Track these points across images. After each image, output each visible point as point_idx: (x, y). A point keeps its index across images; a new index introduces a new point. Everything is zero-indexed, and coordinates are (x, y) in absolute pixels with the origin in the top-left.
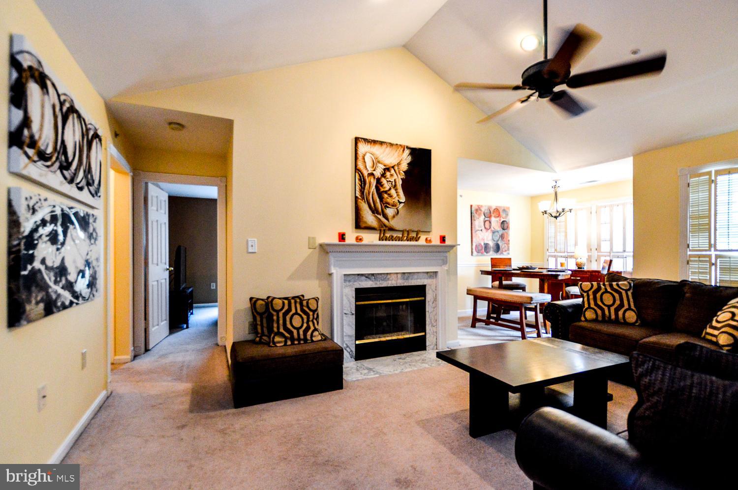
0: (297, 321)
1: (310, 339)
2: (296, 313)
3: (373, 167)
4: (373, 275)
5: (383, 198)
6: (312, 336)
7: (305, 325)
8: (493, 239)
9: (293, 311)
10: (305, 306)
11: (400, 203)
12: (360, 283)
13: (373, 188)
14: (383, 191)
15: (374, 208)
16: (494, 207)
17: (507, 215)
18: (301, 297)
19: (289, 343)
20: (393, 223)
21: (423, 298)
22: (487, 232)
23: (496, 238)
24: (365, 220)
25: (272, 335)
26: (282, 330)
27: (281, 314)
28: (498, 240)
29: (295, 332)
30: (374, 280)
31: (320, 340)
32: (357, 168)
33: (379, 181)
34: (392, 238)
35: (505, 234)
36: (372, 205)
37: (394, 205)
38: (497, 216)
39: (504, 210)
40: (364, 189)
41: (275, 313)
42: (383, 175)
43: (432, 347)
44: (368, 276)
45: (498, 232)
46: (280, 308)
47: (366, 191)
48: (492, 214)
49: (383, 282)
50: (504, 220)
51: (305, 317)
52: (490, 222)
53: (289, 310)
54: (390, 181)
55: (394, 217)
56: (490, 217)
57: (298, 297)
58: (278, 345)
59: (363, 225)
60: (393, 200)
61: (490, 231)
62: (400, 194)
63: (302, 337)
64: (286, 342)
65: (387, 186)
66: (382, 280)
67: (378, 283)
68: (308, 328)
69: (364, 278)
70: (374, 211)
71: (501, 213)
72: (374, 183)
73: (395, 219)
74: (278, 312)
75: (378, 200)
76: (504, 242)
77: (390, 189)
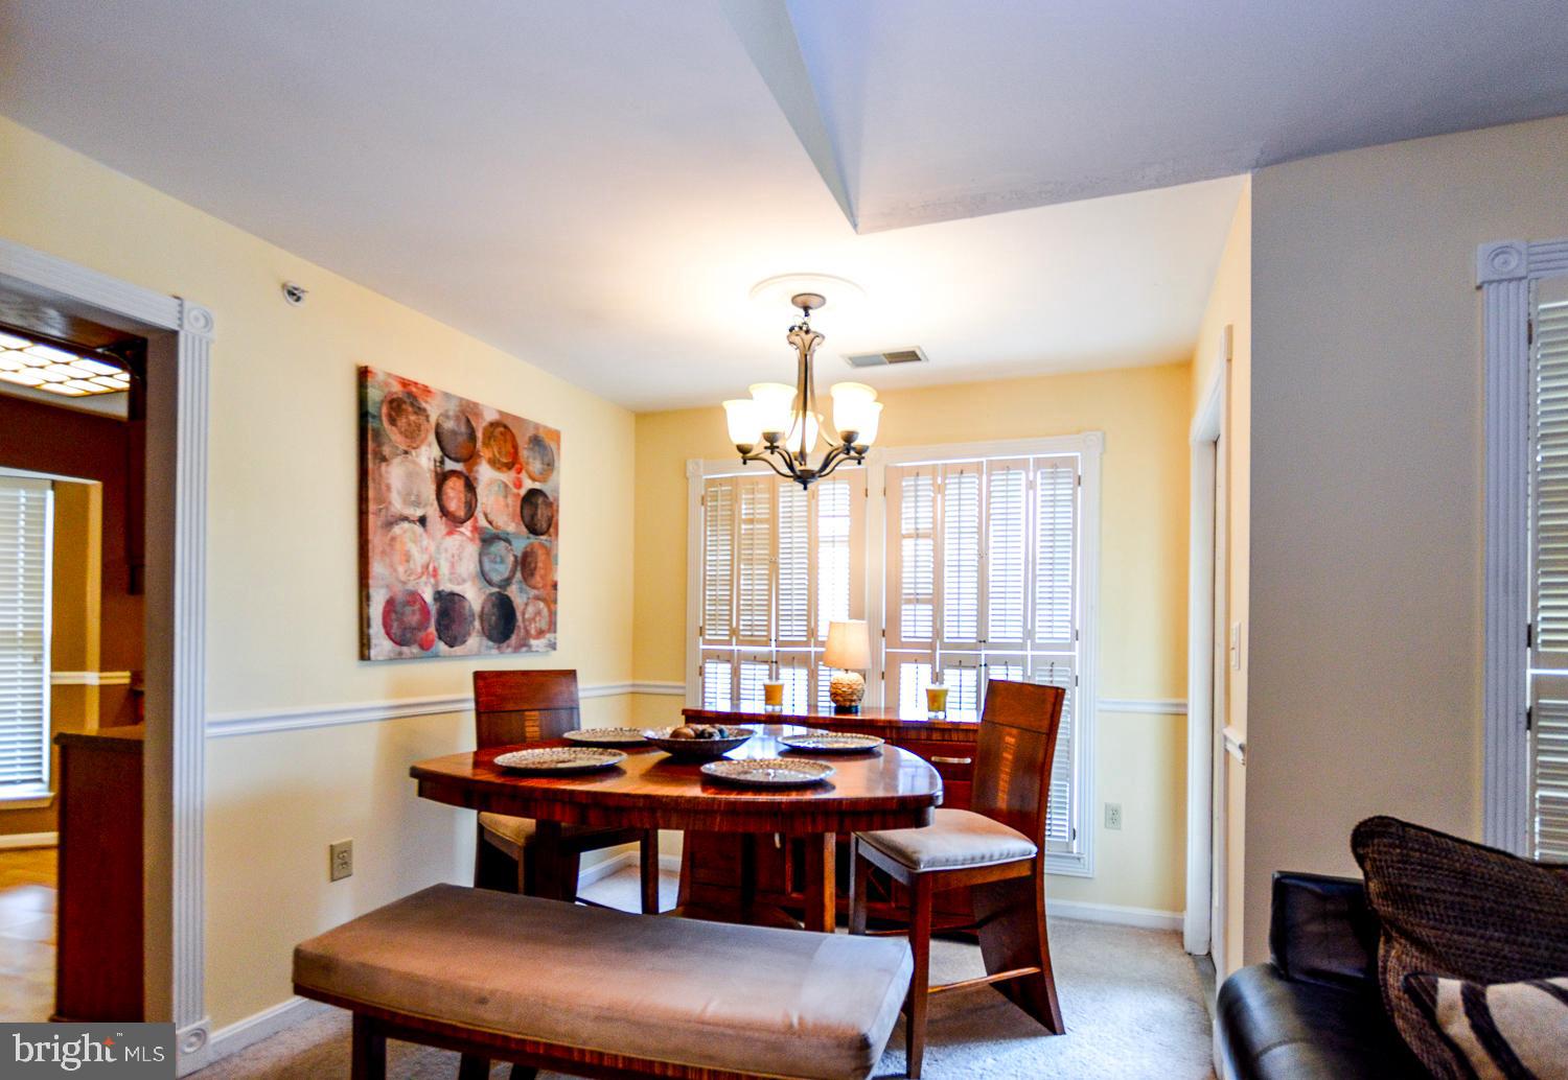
8: (483, 575)
16: (490, 416)
17: (550, 466)
22: (450, 533)
23: (500, 572)
28: (508, 581)
35: (540, 553)
38: (504, 460)
39: (536, 441)
45: (507, 541)
48: (479, 444)
50: (537, 486)
52: (470, 487)
56: (470, 458)
61: (466, 528)
71: (524, 453)
76: (533, 592)
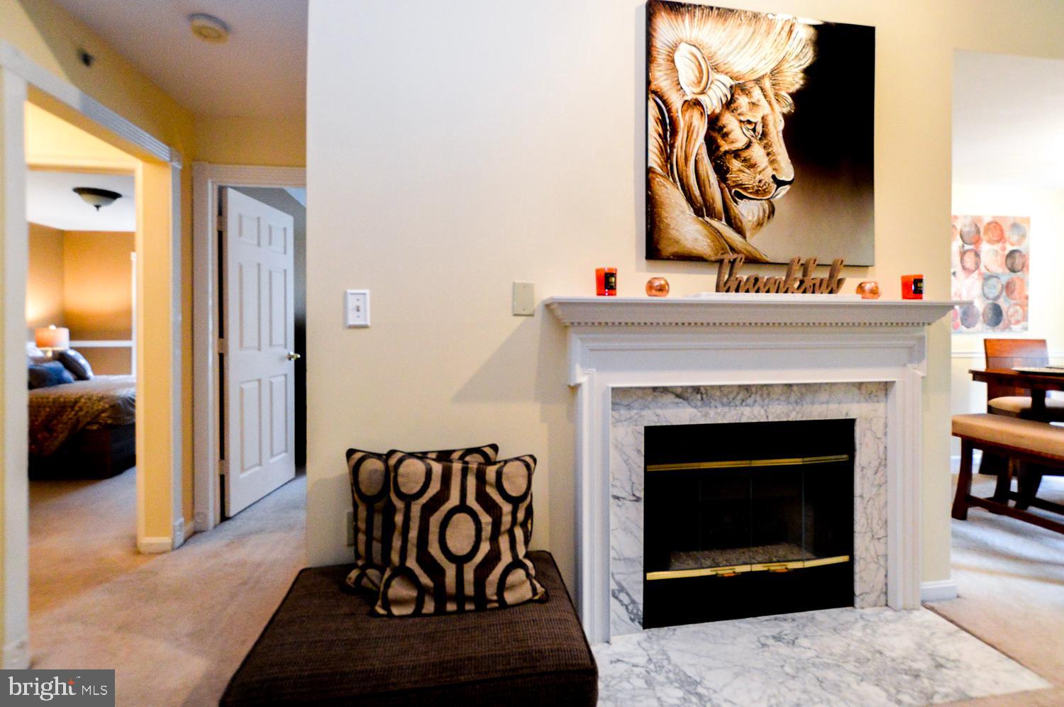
0: (461, 536)
1: (495, 598)
2: (463, 507)
3: (700, 82)
4: (697, 389)
5: (728, 170)
6: (502, 586)
7: (485, 548)
8: (985, 296)
9: (454, 500)
10: (491, 485)
11: (780, 183)
12: (659, 411)
13: (699, 143)
14: (726, 152)
15: (700, 199)
16: (987, 219)
17: (1023, 236)
18: (489, 451)
19: (429, 607)
20: (759, 242)
21: (845, 457)
22: (967, 277)
23: (993, 293)
24: (674, 233)
25: (388, 573)
26: (411, 563)
27: (416, 508)
28: (998, 297)
29: (450, 571)
30: (699, 403)
31: (530, 601)
32: (653, 87)
33: (714, 123)
34: (755, 285)
35: (1018, 283)
36: (697, 192)
37: (759, 192)
38: (995, 239)
39: (1015, 225)
40: (672, 146)
41: (399, 504)
42: (729, 105)
43: (872, 597)
44: (682, 394)
45: (997, 277)
46: (416, 488)
47: (678, 151)
48: (982, 234)
49: (726, 409)
50: (1015, 248)
51: (486, 519)
52: (977, 255)
53: (442, 496)
54: (749, 122)
55: (760, 224)
56: (977, 241)
57: (478, 450)
58: (396, 611)
59: (668, 249)
60: (759, 177)
61: (975, 275)
62: (779, 158)
63: (469, 590)
64: (419, 603)
65: (738, 136)
66: (723, 405)
67: (712, 413)
68: (494, 557)
69: (671, 398)
70: (702, 209)
71: (1007, 233)
72: (701, 127)
73: (765, 228)
74: (409, 499)
75: (713, 178)
76: (1012, 302)
77: (748, 146)
